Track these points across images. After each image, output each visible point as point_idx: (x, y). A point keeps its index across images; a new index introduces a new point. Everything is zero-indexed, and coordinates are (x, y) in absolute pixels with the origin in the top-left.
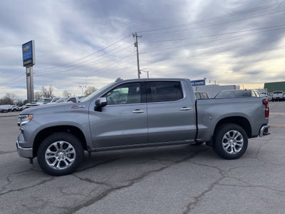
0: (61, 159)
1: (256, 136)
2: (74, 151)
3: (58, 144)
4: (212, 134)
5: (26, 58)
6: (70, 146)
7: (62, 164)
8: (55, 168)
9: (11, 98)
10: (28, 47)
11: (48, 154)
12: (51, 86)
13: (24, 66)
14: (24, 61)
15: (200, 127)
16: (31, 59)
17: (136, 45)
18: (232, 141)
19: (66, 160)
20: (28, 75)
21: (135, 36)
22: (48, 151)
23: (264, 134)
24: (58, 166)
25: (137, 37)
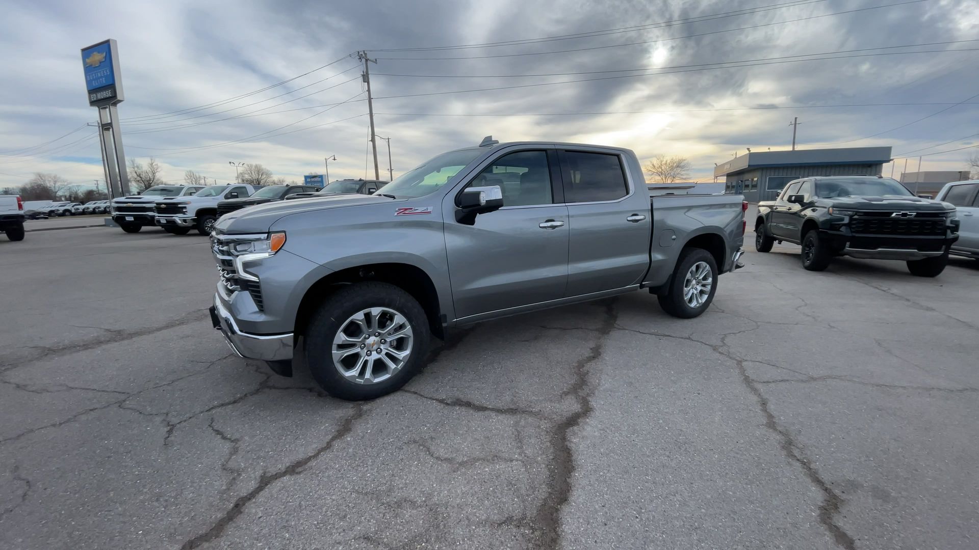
0: (375, 356)
2: (408, 331)
3: (368, 316)
5: (95, 84)
6: (399, 319)
7: (379, 366)
8: (360, 381)
9: (49, 184)
10: (97, 57)
11: (341, 347)
12: (152, 158)
13: (92, 103)
14: (91, 91)
15: (657, 256)
16: (112, 86)
17: (366, 78)
18: (694, 282)
19: (387, 355)
20: (106, 127)
21: (363, 57)
22: (341, 337)
24: (368, 375)
25: (367, 60)
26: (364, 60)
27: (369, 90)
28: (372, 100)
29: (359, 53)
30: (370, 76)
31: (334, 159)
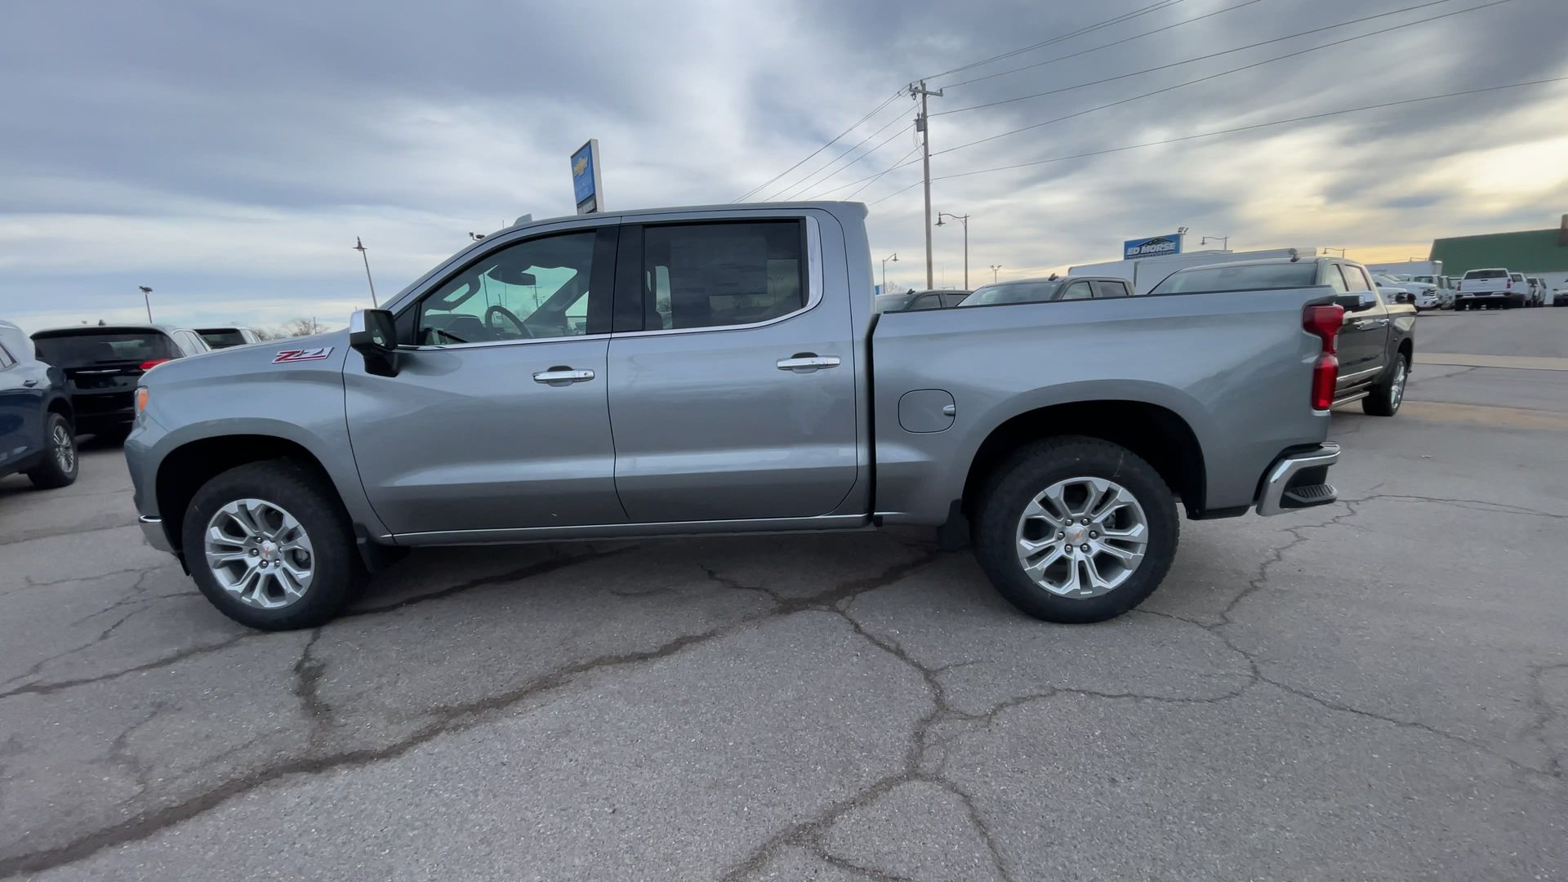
1: (1239, 510)
4: (958, 493)
5: (582, 198)
8: (247, 601)
10: (582, 163)
16: (593, 197)
17: (921, 124)
18: (1077, 528)
21: (918, 90)
23: (1287, 503)
24: (256, 594)
25: (924, 95)
26: (919, 96)
27: (926, 144)
28: (930, 158)
29: (911, 86)
30: (929, 120)
31: (895, 260)
